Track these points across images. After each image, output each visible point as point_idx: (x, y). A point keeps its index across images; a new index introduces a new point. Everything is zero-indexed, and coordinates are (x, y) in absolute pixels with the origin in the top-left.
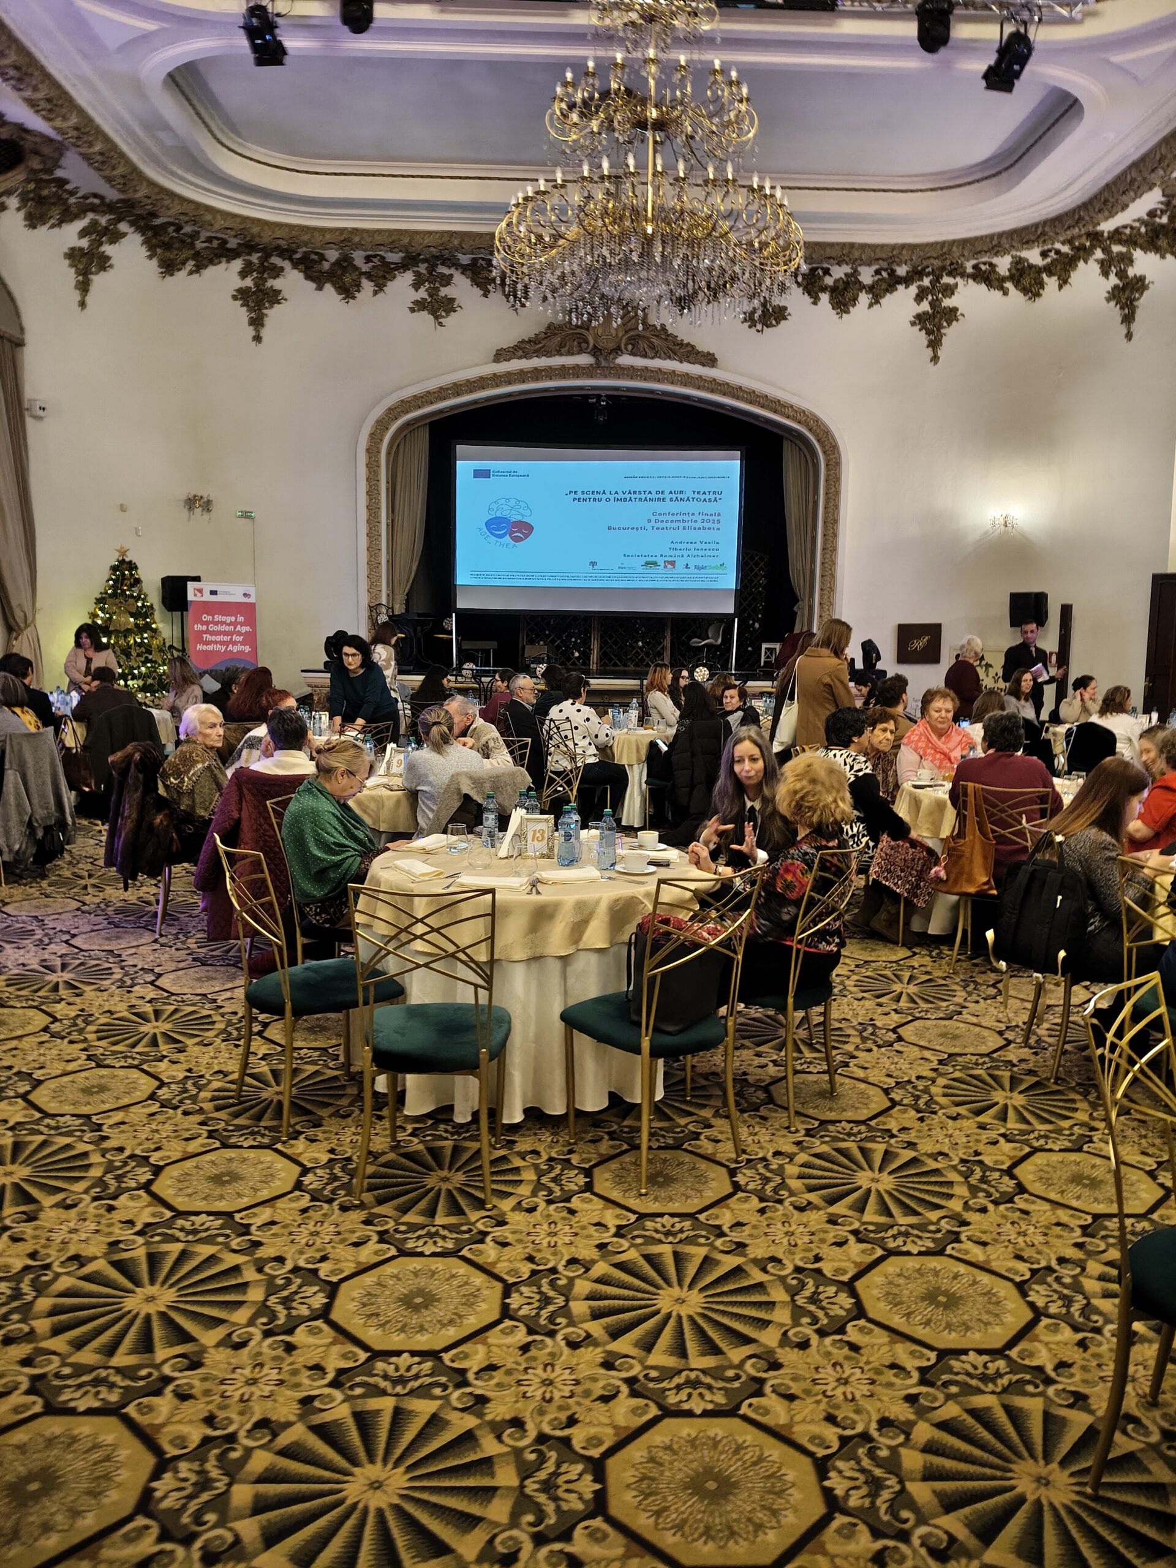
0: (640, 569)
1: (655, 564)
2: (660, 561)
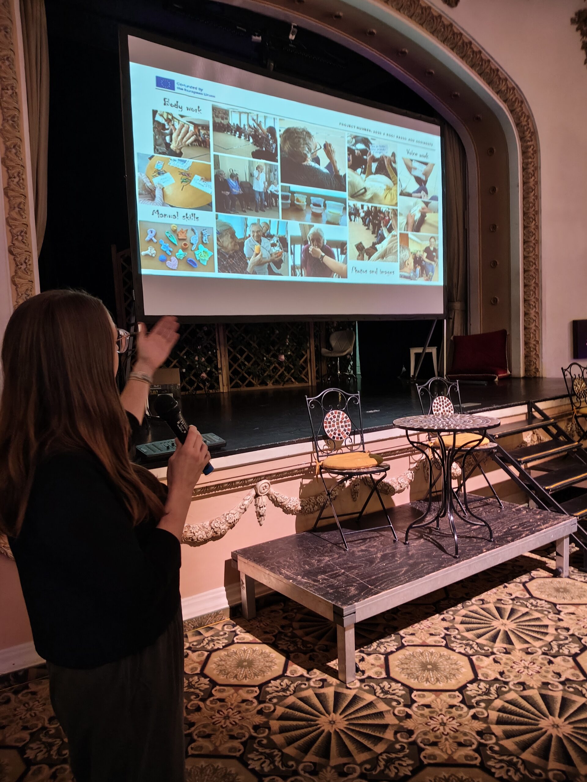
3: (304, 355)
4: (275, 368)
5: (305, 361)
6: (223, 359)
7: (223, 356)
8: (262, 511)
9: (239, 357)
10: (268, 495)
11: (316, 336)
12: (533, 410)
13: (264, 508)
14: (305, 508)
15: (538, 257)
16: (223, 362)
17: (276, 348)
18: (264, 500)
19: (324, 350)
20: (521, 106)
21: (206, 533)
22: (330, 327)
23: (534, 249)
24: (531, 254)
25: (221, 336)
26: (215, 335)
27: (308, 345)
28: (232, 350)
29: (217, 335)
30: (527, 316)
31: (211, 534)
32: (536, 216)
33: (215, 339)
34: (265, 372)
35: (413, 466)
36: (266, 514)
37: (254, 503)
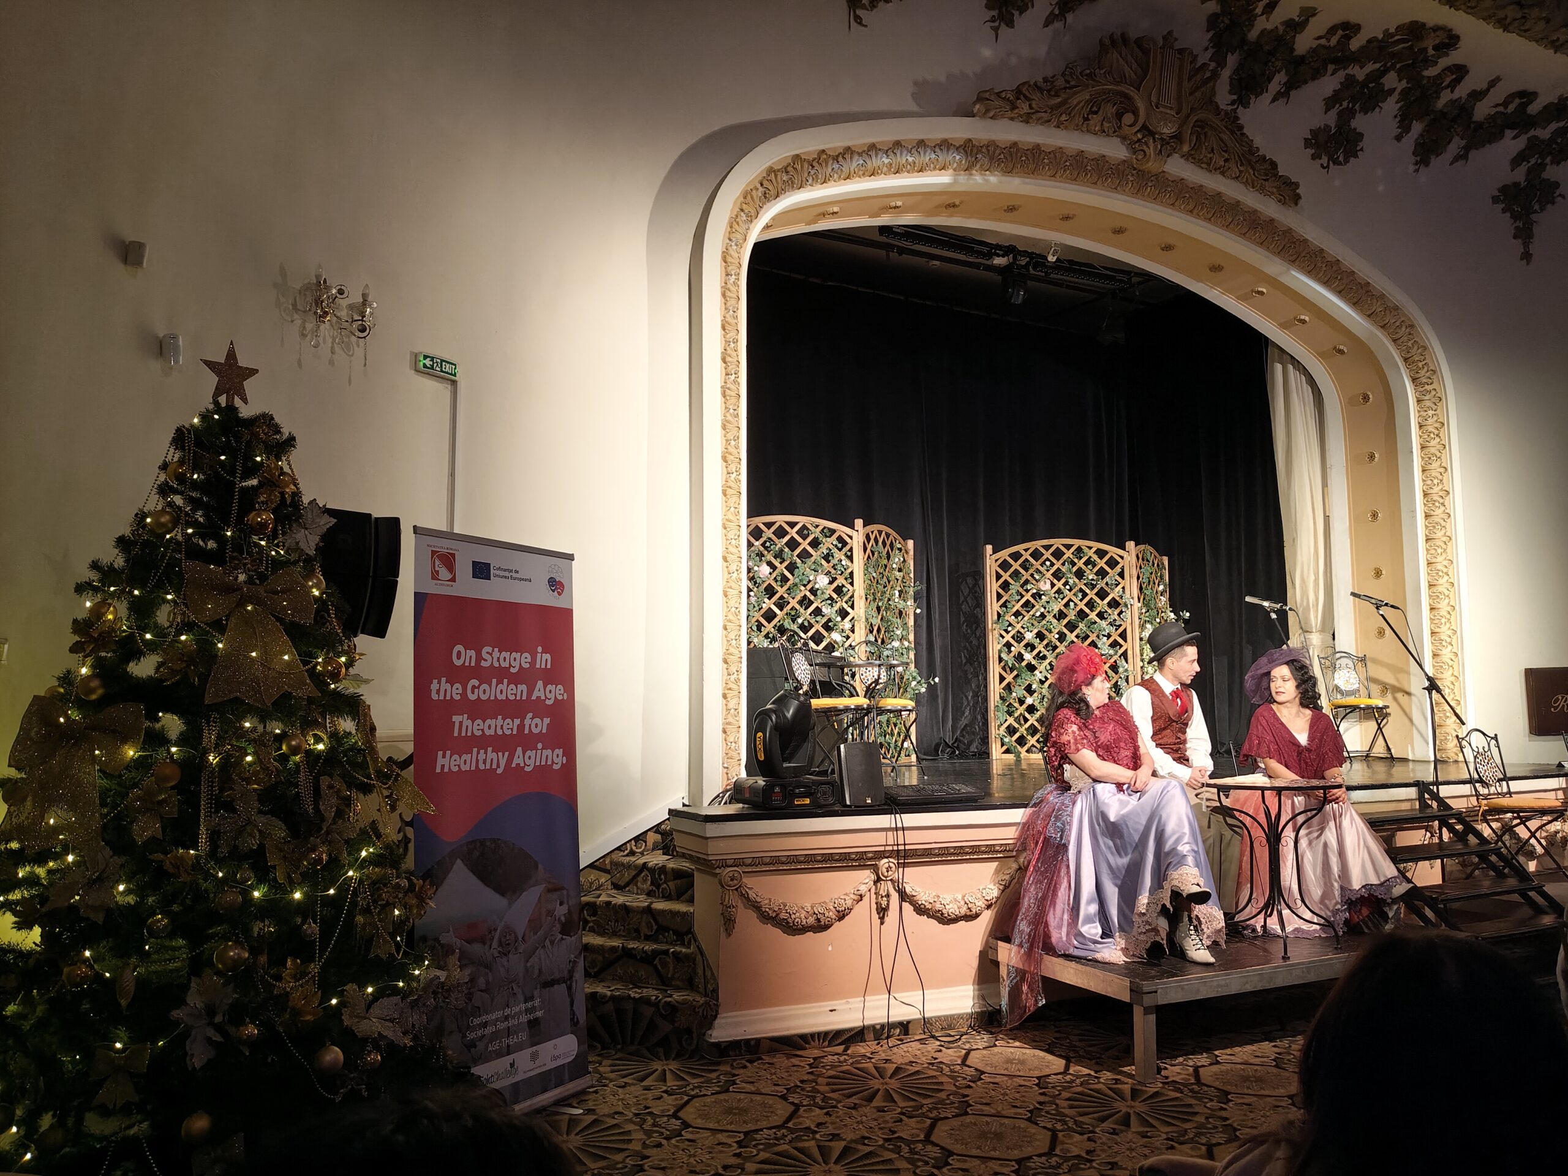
12: (1427, 796)
21: (959, 908)
23: (1445, 551)
31: (964, 910)
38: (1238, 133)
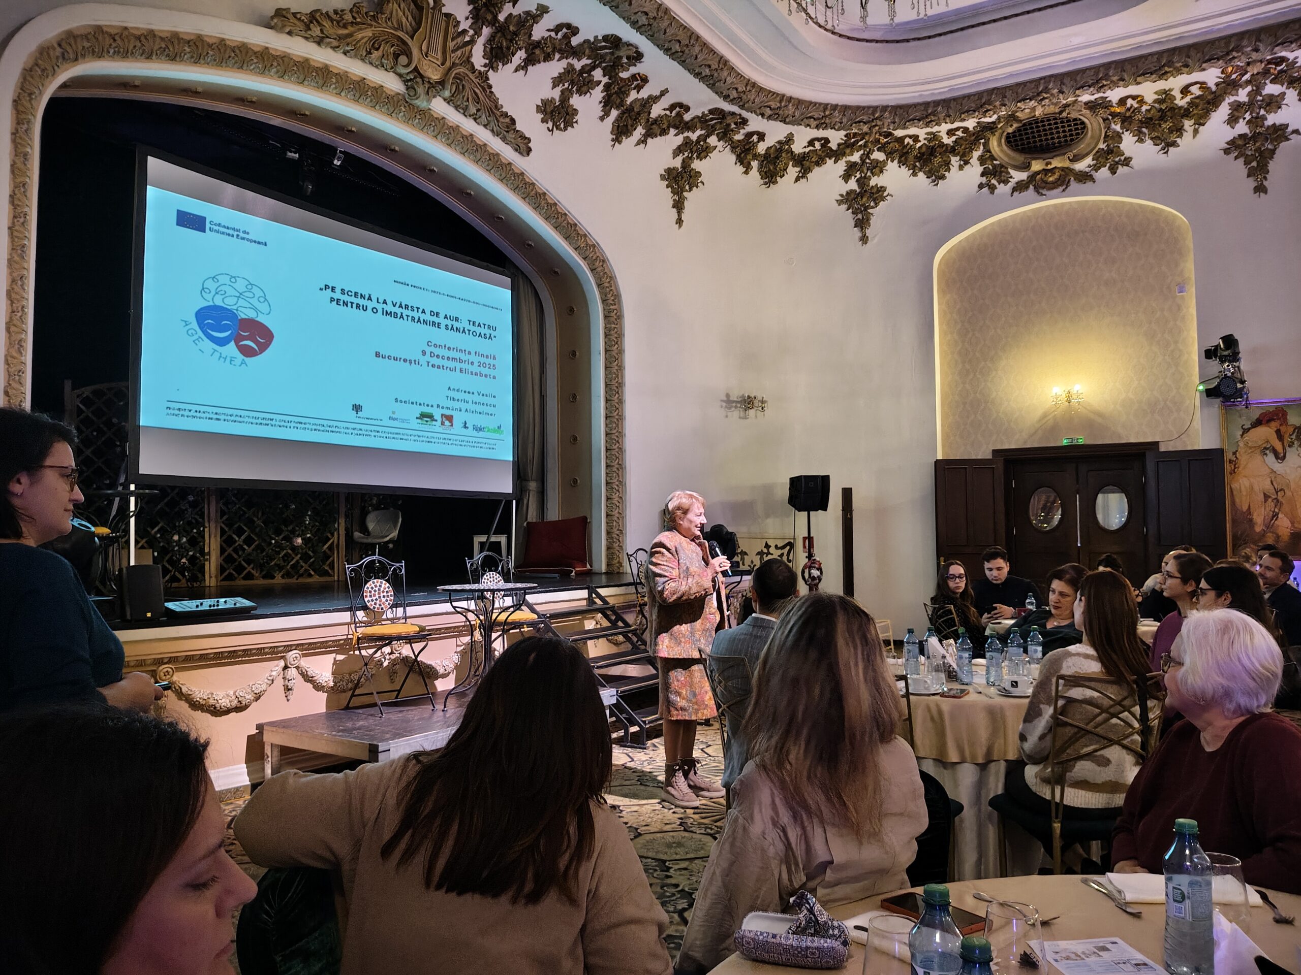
0: (415, 424)
1: (431, 417)
2: (437, 414)
3: (330, 539)
4: (286, 555)
5: (331, 548)
6: (213, 540)
7: (213, 536)
8: (290, 684)
9: (237, 539)
10: (297, 668)
11: (347, 516)
12: (594, 595)
13: (293, 681)
14: (338, 684)
15: (621, 434)
16: (213, 544)
17: (290, 528)
18: (292, 672)
19: (357, 535)
20: (602, 266)
21: (230, 702)
22: (367, 505)
23: (617, 425)
24: (614, 431)
25: (212, 509)
26: (204, 507)
27: (336, 526)
28: (227, 529)
29: (206, 506)
30: (609, 501)
31: (235, 703)
32: (620, 389)
33: (204, 513)
34: (272, 560)
35: (459, 649)
36: (295, 688)
37: (281, 676)
38: (488, 90)
